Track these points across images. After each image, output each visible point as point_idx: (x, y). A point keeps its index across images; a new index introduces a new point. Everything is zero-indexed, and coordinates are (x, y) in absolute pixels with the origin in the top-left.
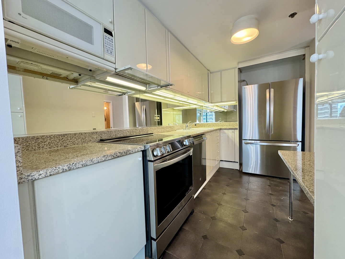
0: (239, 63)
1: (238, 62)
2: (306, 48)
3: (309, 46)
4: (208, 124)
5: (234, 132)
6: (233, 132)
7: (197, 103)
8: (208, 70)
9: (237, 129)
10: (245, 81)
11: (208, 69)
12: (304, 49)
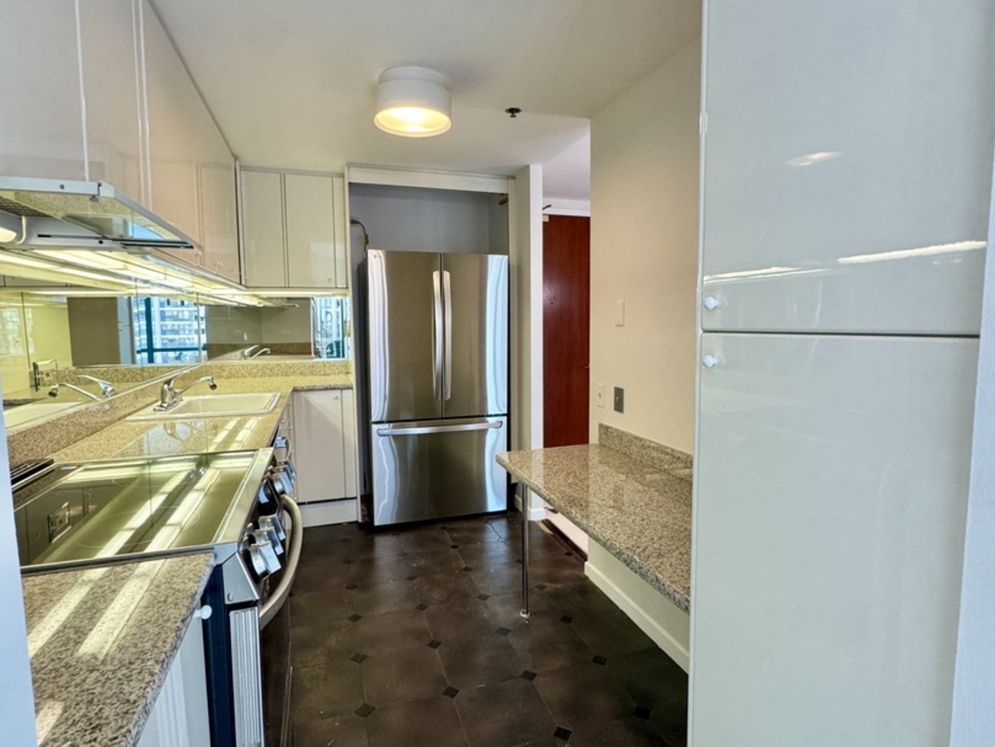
0: (350, 165)
1: (350, 163)
2: (510, 181)
3: (513, 178)
4: (227, 369)
5: (340, 397)
6: (336, 398)
7: (191, 284)
8: (236, 158)
9: (352, 388)
10: (358, 222)
11: (236, 152)
12: (505, 181)
